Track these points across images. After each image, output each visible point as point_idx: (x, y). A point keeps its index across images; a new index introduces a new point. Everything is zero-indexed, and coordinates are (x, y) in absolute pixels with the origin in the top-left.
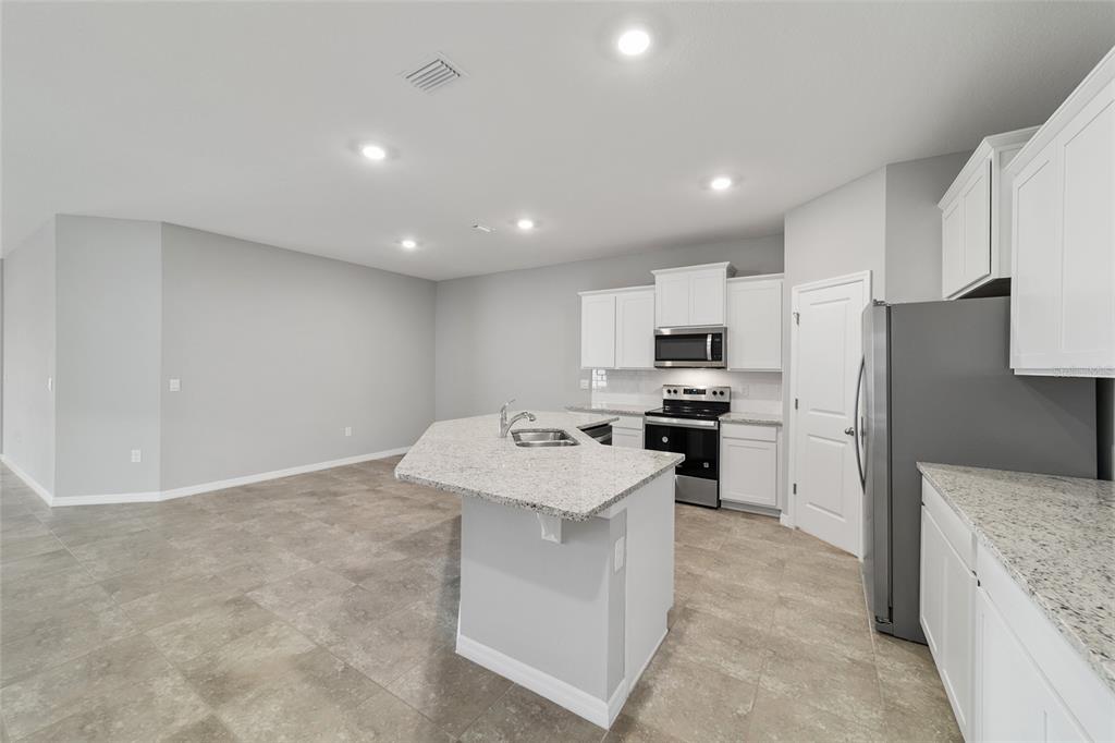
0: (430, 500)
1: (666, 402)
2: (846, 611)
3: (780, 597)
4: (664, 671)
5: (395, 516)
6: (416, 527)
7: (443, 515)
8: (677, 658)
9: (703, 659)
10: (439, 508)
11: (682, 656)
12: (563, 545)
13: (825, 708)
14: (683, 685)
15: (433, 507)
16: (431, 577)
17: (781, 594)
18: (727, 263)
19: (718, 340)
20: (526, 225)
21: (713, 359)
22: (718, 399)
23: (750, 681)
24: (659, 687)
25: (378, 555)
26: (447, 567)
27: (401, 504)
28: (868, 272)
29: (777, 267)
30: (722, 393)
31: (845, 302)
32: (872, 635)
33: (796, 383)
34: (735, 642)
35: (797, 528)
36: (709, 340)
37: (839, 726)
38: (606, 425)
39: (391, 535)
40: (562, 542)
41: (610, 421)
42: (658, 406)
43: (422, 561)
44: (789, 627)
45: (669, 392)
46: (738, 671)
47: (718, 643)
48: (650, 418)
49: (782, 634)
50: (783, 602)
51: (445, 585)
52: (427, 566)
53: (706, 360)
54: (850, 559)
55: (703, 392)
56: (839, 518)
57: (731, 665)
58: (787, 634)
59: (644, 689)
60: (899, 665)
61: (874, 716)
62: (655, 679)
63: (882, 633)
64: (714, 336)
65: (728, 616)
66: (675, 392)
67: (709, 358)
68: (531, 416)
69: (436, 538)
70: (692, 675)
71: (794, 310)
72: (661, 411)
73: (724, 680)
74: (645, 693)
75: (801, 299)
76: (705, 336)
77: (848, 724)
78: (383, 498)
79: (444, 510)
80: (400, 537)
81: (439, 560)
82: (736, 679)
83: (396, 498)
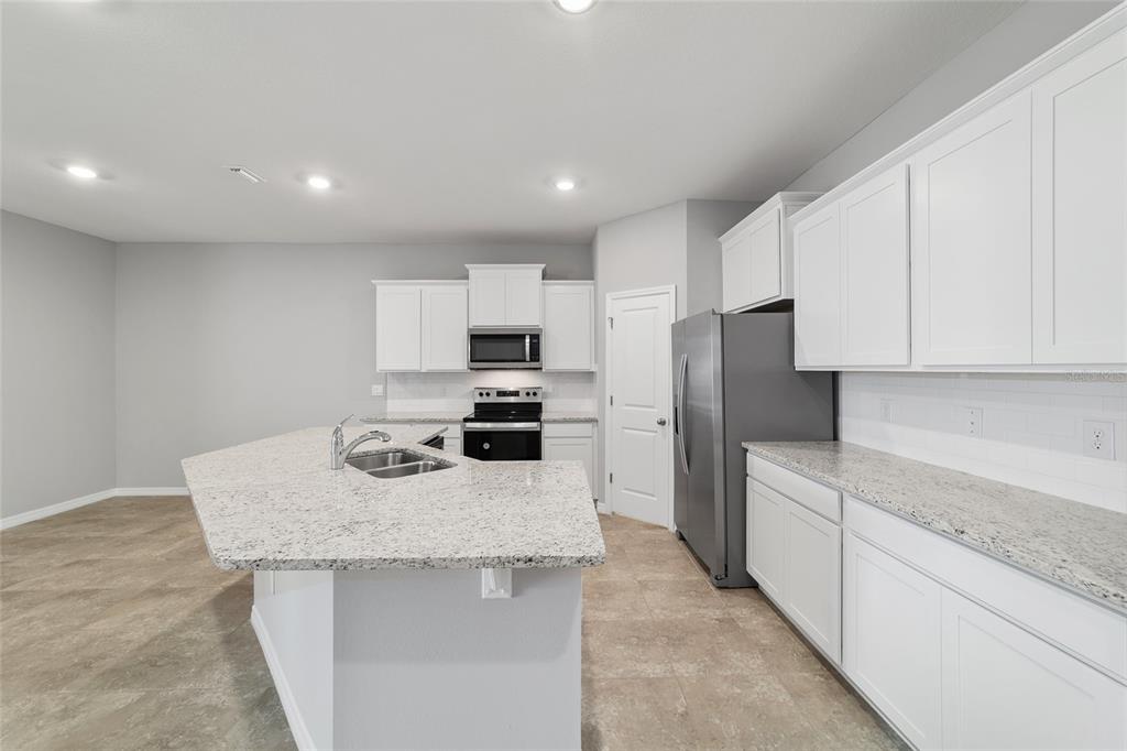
0: (148, 582)
1: (477, 406)
2: (689, 578)
3: (639, 582)
4: (596, 701)
5: (78, 628)
6: (139, 635)
7: (184, 600)
8: (599, 681)
9: (621, 670)
10: (172, 591)
11: (602, 676)
12: (517, 599)
13: (729, 673)
14: (621, 709)
15: (158, 592)
16: (212, 710)
17: (639, 579)
18: (543, 266)
19: (535, 341)
20: (319, 184)
21: (531, 360)
22: (531, 399)
23: (668, 675)
24: (602, 722)
25: (66, 714)
26: (237, 681)
27: (82, 603)
28: (674, 287)
29: (588, 273)
30: (535, 394)
31: (654, 310)
32: (716, 593)
33: (612, 380)
34: (634, 640)
35: (613, 513)
36: (528, 340)
37: (747, 684)
38: (437, 437)
39: (87, 666)
40: (513, 596)
41: (442, 432)
42: (470, 411)
43: (181, 689)
44: (663, 609)
45: (481, 394)
46: (654, 670)
47: (622, 647)
48: (469, 425)
49: (662, 617)
50: (644, 586)
51: (249, 712)
52: (197, 693)
53: (525, 361)
54: (663, 531)
55: (516, 394)
56: (651, 498)
57: (645, 666)
58: (665, 615)
59: (591, 733)
60: (745, 611)
61: (759, 662)
62: (594, 715)
63: (720, 588)
64: (532, 337)
65: (613, 616)
66: (488, 394)
67: (528, 359)
68: (383, 435)
69: (191, 642)
70: (622, 694)
71: (608, 315)
72: (473, 416)
73: (650, 685)
74: (594, 736)
75: (613, 306)
76: (523, 337)
77: (750, 678)
78: (30, 605)
79: (185, 592)
80: (109, 663)
81: (217, 675)
82: (657, 678)
83: (62, 597)
